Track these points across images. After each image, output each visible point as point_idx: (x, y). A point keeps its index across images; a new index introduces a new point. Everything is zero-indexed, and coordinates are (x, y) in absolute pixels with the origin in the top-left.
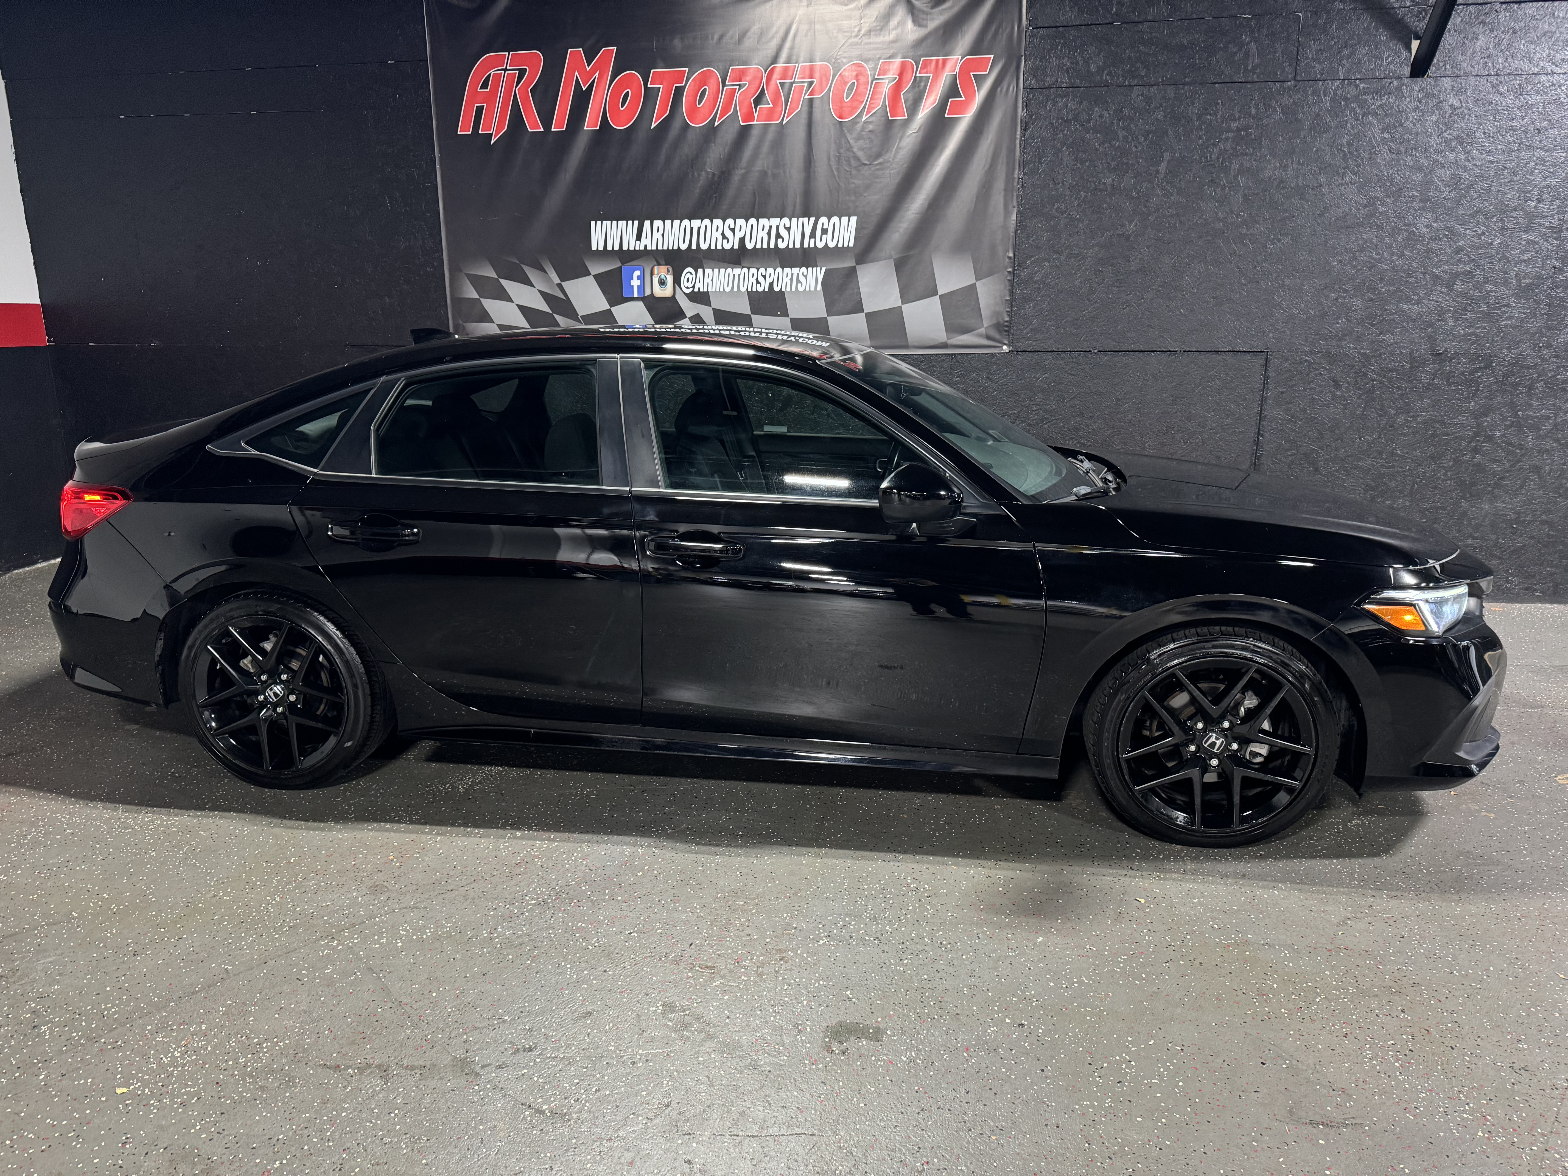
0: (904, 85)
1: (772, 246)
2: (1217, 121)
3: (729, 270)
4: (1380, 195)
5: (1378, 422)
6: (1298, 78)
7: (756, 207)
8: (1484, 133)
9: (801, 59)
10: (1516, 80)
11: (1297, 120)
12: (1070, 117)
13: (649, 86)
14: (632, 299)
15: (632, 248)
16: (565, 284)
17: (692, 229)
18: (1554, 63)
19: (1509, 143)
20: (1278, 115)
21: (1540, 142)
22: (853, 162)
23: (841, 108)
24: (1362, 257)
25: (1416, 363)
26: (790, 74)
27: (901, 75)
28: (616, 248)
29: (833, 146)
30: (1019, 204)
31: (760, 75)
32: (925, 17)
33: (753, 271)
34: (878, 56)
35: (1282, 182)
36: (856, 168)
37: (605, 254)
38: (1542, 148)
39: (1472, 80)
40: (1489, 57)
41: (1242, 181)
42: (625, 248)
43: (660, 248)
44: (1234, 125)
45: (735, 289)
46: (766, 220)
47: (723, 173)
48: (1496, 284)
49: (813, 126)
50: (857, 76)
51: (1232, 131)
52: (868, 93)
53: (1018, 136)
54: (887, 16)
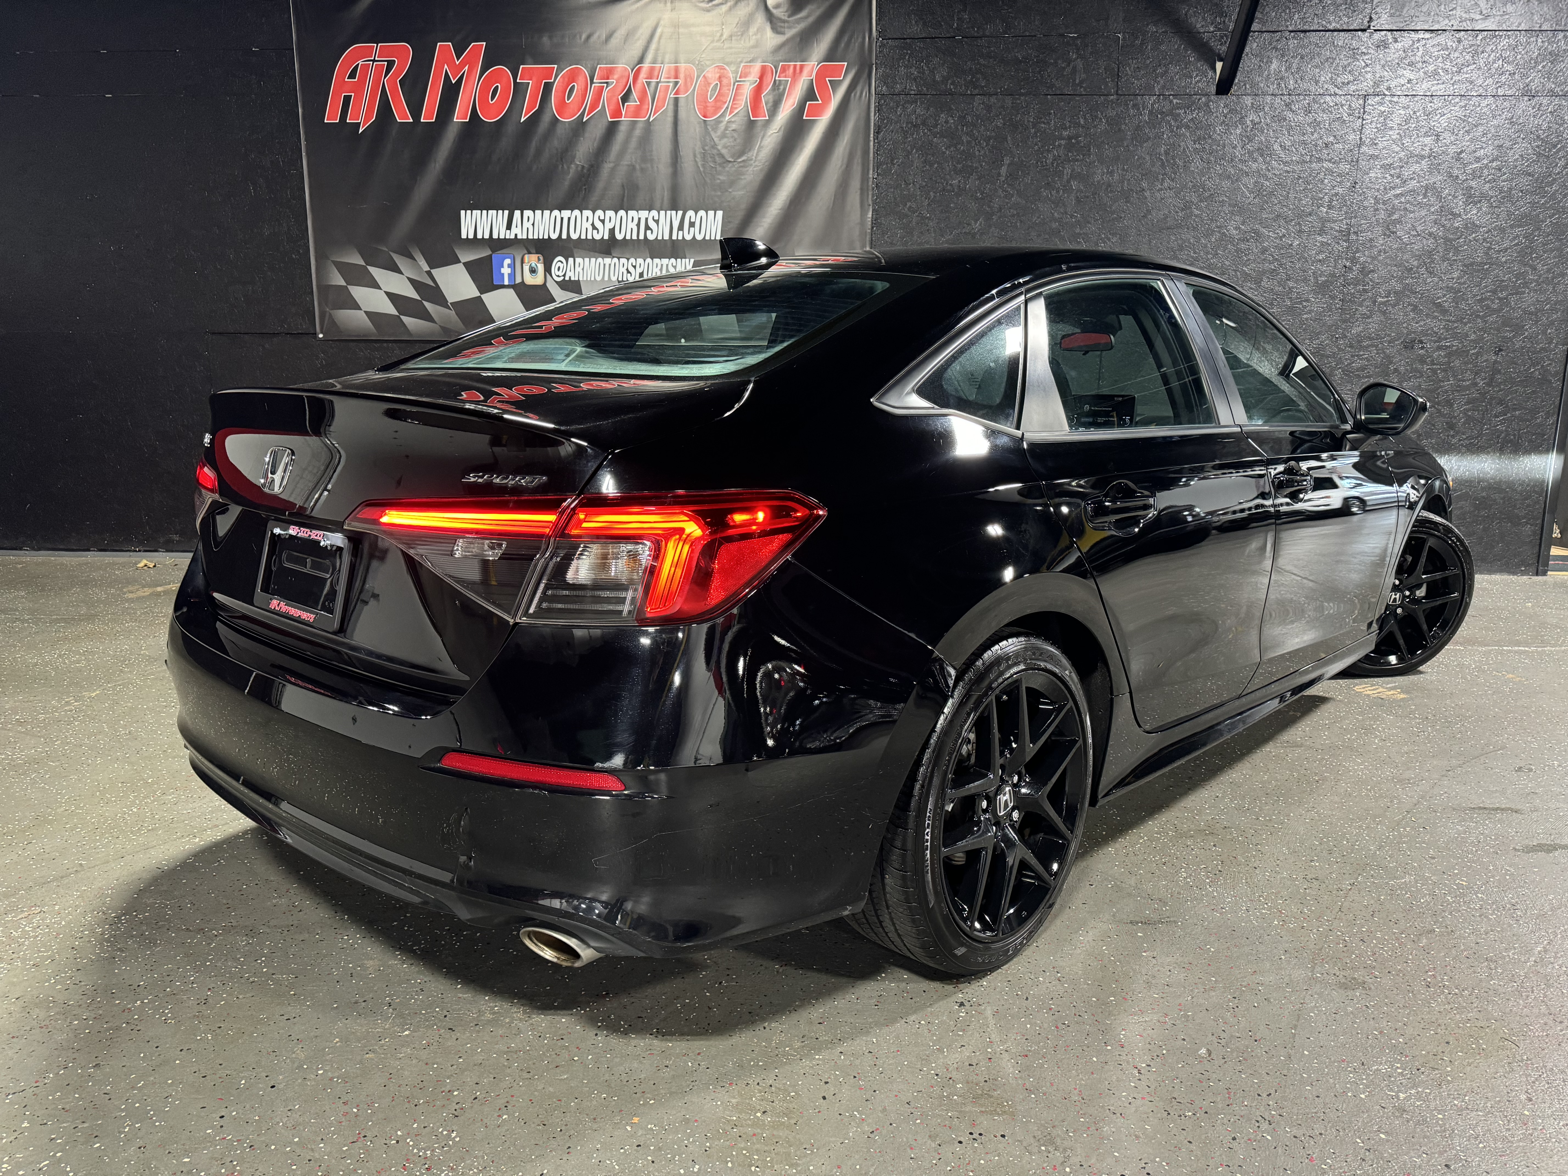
0: (765, 88)
1: (642, 237)
2: (1050, 129)
3: (600, 260)
4: (1195, 200)
6: (1120, 92)
7: (625, 199)
8: (1281, 146)
9: (667, 60)
10: (1305, 99)
11: (1119, 129)
12: (919, 122)
13: (518, 81)
14: (503, 286)
15: (502, 237)
16: (434, 272)
17: (562, 219)
18: (1336, 86)
19: (1302, 155)
20: (1103, 126)
21: (1328, 154)
22: (717, 159)
23: (706, 107)
26: (656, 73)
27: (761, 78)
28: (487, 236)
29: (699, 143)
30: (874, 202)
31: (627, 74)
32: (782, 25)
33: (623, 260)
34: (739, 60)
35: (1109, 185)
36: (720, 164)
37: (475, 242)
38: (1330, 161)
39: (1269, 99)
40: (1281, 79)
41: (1074, 184)
42: (495, 236)
43: (530, 237)
44: (1065, 133)
45: (606, 278)
46: (635, 212)
47: (592, 166)
48: (1297, 281)
49: (679, 123)
50: (720, 77)
51: (1063, 139)
52: (731, 95)
53: (872, 139)
54: (747, 23)
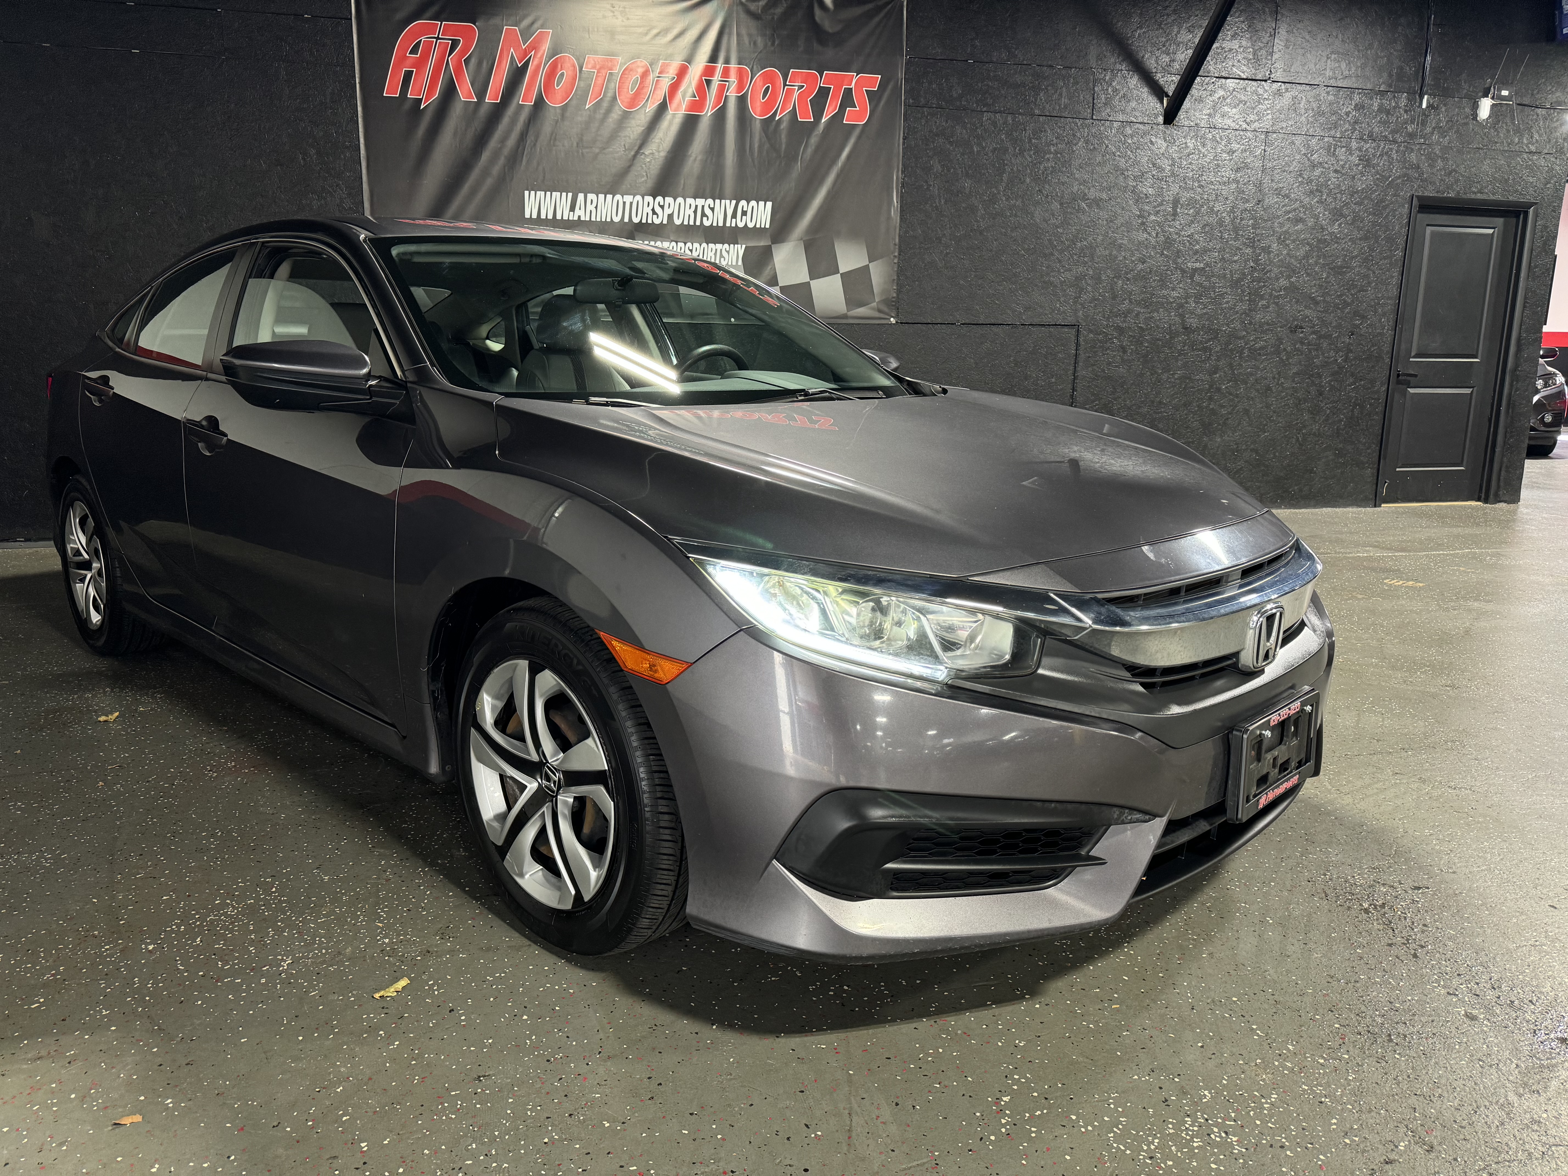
1: (698, 223)
2: (1042, 145)
5: (1151, 380)
6: (1094, 117)
11: (1094, 148)
12: (939, 132)
13: (583, 69)
15: (565, 218)
17: (624, 203)
18: (1246, 123)
20: (1082, 144)
24: (1138, 255)
25: (1173, 335)
28: (550, 217)
33: (681, 244)
37: (539, 221)
38: (1242, 182)
43: (593, 219)
46: (692, 200)
52: (781, 97)
